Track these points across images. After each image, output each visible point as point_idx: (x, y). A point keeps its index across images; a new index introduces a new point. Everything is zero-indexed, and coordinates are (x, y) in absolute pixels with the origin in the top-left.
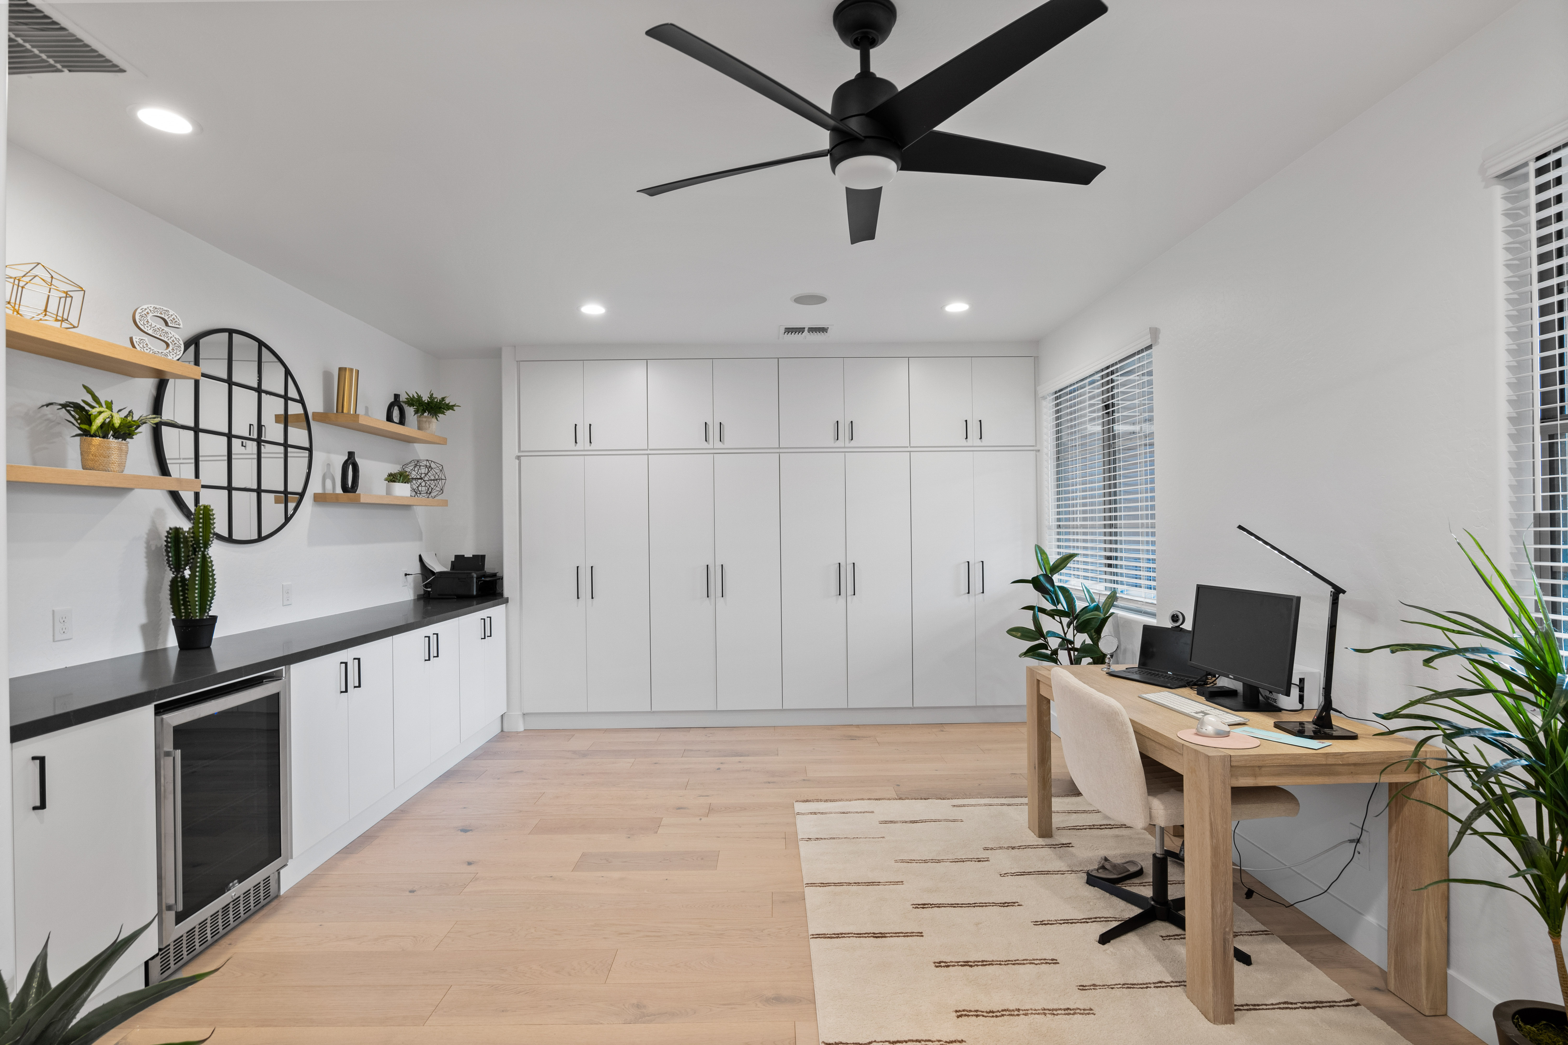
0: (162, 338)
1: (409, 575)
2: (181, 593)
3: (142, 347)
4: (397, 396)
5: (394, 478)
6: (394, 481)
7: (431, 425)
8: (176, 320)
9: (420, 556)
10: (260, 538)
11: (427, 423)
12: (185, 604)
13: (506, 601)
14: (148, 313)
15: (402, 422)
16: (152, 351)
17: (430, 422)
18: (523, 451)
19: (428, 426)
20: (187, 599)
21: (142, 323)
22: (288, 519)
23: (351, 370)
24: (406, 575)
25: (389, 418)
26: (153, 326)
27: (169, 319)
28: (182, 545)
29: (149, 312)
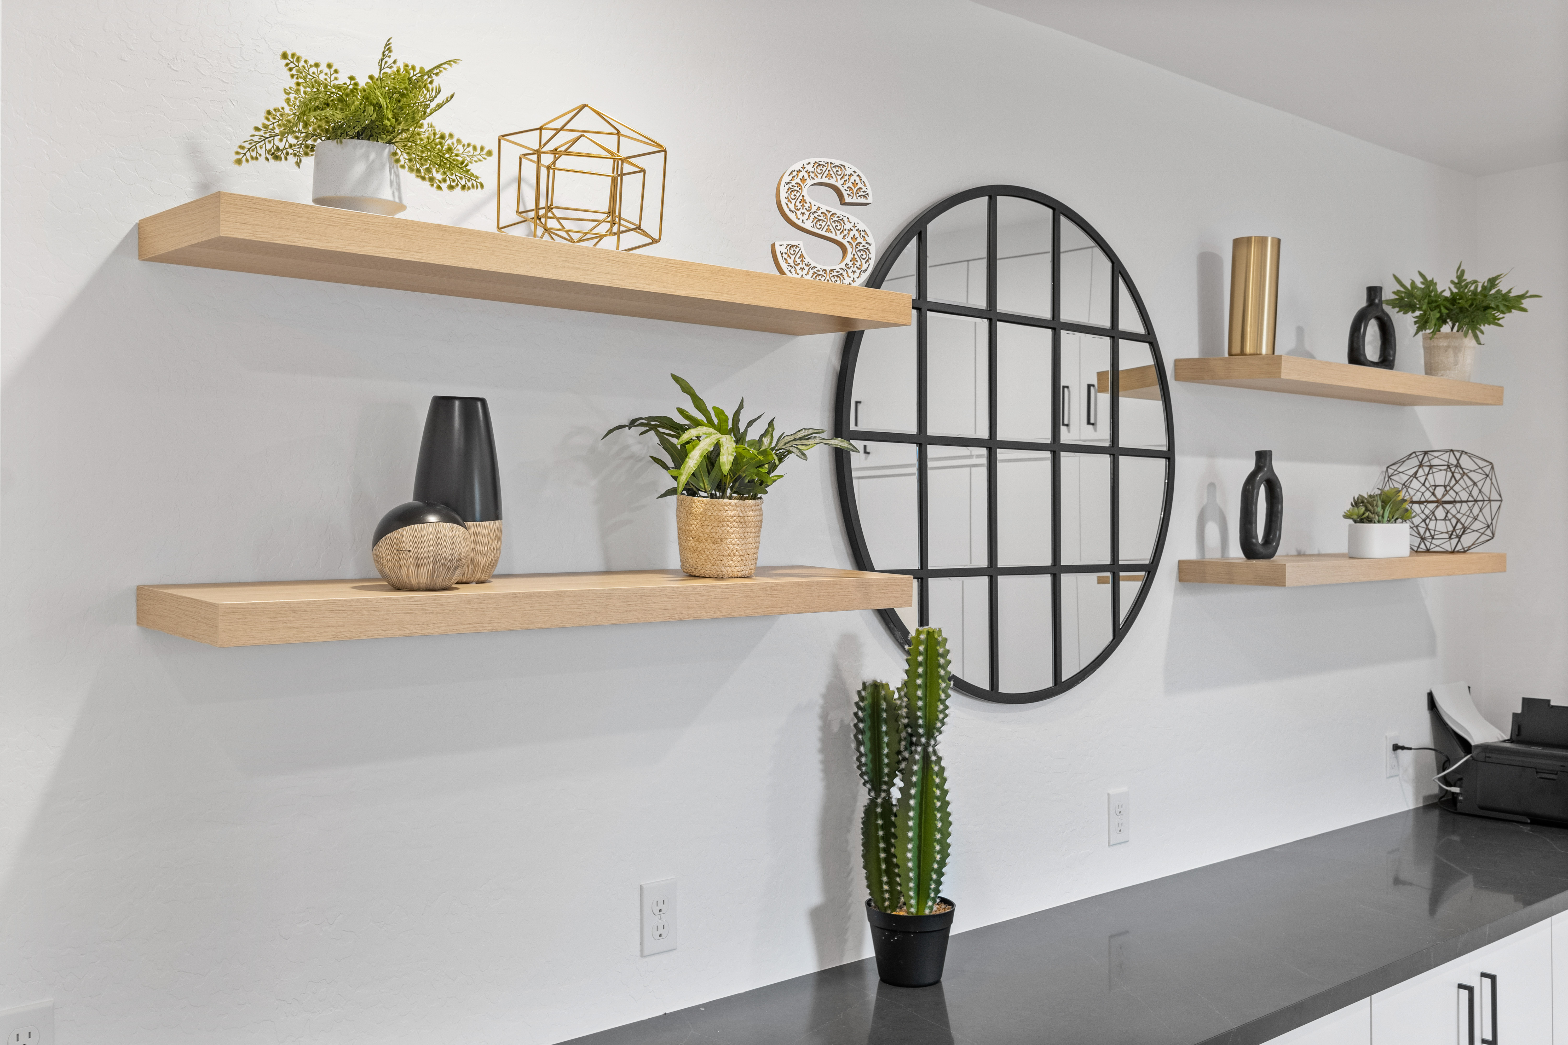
0: (832, 236)
1: (1403, 748)
2: (882, 845)
3: (792, 264)
4: (1373, 293)
5: (1367, 510)
6: (1370, 521)
7: (1460, 356)
8: (860, 185)
9: (1432, 698)
10: (1060, 686)
11: (1451, 353)
12: (889, 872)
14: (803, 180)
15: (1386, 361)
16: (811, 271)
17: (1457, 350)
19: (1451, 359)
20: (895, 860)
21: (792, 207)
22: (1119, 632)
23: (1262, 241)
24: (1396, 747)
25: (1356, 356)
26: (813, 210)
27: (846, 187)
28: (884, 728)
29: (806, 176)
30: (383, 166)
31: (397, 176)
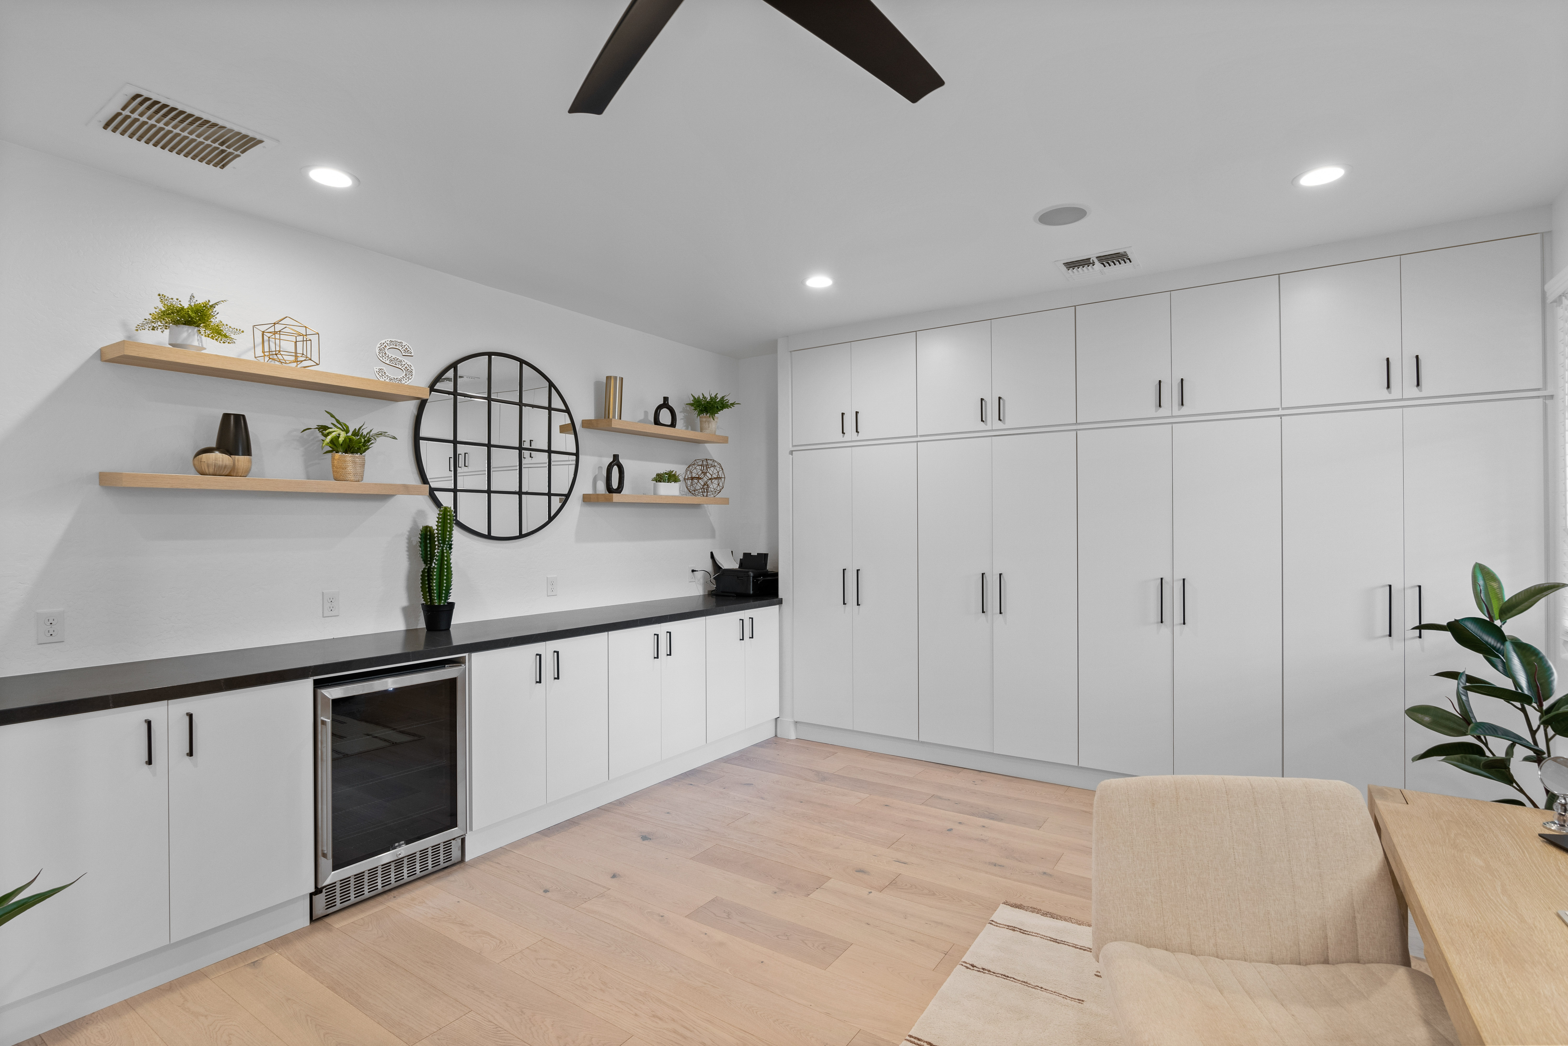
0: (397, 366)
1: (695, 571)
2: (428, 584)
3: (381, 375)
4: (666, 399)
5: (661, 478)
6: (662, 482)
7: (710, 424)
8: (408, 349)
9: (712, 553)
10: (521, 536)
11: (707, 424)
12: (430, 592)
13: (780, 602)
14: (385, 346)
15: (673, 425)
16: (389, 378)
17: (709, 422)
18: (796, 446)
19: (707, 426)
20: (432, 587)
21: (381, 355)
22: (551, 519)
23: (616, 378)
24: (693, 571)
25: (657, 422)
26: (389, 357)
27: (402, 349)
29: (387, 345)
30: (194, 335)
31: (201, 338)
